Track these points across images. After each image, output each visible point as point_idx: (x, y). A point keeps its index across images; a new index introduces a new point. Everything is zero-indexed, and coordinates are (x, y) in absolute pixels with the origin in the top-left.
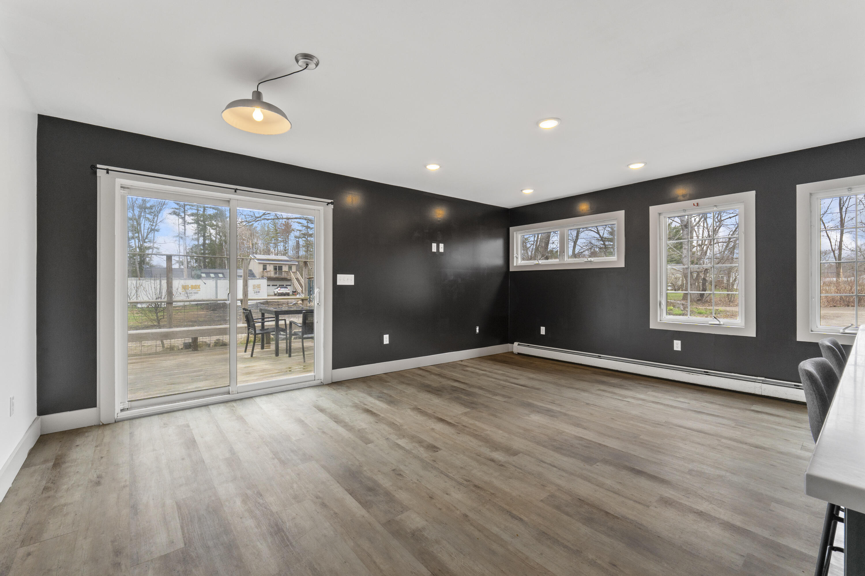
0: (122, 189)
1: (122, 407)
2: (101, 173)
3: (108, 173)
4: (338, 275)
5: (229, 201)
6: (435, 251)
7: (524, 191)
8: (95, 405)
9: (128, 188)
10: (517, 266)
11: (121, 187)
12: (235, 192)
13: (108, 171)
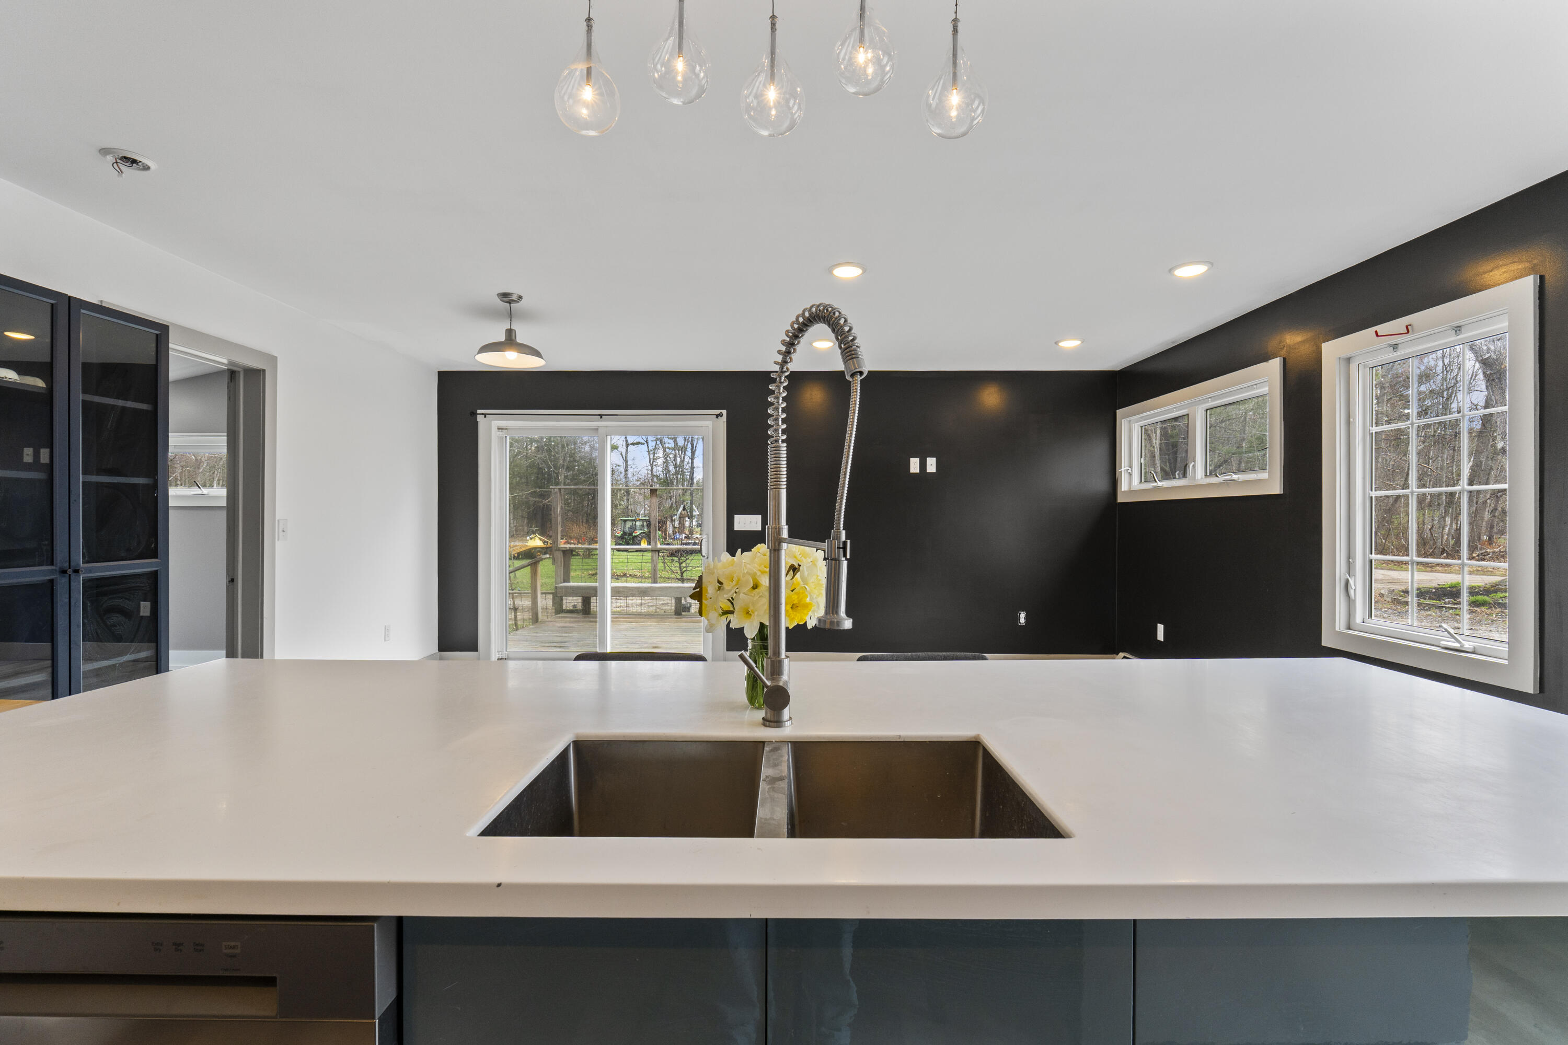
0: (500, 430)
1: (498, 656)
2: (480, 418)
3: (485, 417)
4: (736, 517)
5: (598, 429)
6: (917, 471)
7: (1062, 344)
8: (477, 651)
9: (506, 429)
10: (1130, 492)
11: (499, 429)
12: (601, 417)
13: (485, 415)
